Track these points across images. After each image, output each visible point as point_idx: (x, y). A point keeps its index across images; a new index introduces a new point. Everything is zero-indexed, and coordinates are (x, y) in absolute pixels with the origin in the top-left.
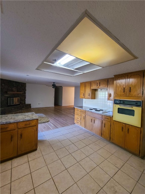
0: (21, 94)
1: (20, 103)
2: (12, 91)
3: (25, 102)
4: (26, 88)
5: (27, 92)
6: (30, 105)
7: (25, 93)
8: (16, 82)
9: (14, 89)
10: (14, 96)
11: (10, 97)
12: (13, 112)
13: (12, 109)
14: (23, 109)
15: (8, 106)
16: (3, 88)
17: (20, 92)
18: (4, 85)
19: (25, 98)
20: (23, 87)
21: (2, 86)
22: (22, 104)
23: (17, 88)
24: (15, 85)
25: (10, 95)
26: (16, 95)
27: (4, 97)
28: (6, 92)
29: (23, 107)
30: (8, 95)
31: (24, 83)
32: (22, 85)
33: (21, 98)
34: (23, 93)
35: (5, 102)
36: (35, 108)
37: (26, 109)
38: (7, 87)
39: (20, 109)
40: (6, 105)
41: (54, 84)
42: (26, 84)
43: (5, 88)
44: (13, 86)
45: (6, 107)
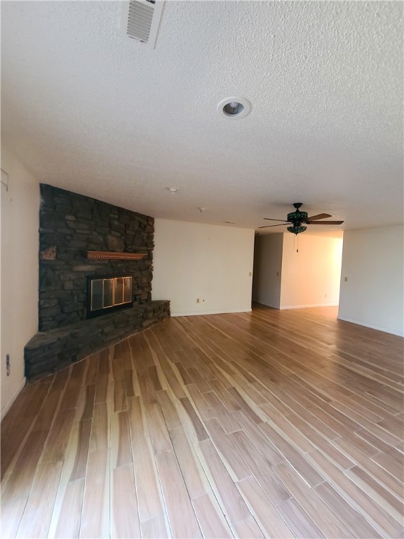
0: (136, 261)
1: (135, 297)
2: (106, 247)
3: (149, 294)
4: (152, 237)
5: (156, 253)
6: (167, 304)
7: (150, 258)
8: (121, 211)
9: (113, 240)
10: (117, 269)
11: (97, 276)
12: (110, 341)
13: (107, 330)
14: (145, 324)
15: (88, 317)
16: (71, 235)
17: (135, 252)
18: (73, 218)
19: (151, 277)
20: (143, 234)
21: (66, 224)
22: (141, 303)
23: (123, 237)
24: (116, 223)
25: (100, 264)
26: (119, 265)
27: (72, 276)
28: (82, 255)
29: (145, 316)
30: (90, 265)
31: (148, 217)
32: (140, 223)
33: (137, 277)
34: (144, 259)
35: (76, 298)
36: (185, 318)
37: (155, 322)
38: (85, 232)
39: (134, 328)
40: (81, 312)
41: (298, 211)
42: (153, 223)
43: (79, 233)
44: (110, 225)
45: (82, 319)
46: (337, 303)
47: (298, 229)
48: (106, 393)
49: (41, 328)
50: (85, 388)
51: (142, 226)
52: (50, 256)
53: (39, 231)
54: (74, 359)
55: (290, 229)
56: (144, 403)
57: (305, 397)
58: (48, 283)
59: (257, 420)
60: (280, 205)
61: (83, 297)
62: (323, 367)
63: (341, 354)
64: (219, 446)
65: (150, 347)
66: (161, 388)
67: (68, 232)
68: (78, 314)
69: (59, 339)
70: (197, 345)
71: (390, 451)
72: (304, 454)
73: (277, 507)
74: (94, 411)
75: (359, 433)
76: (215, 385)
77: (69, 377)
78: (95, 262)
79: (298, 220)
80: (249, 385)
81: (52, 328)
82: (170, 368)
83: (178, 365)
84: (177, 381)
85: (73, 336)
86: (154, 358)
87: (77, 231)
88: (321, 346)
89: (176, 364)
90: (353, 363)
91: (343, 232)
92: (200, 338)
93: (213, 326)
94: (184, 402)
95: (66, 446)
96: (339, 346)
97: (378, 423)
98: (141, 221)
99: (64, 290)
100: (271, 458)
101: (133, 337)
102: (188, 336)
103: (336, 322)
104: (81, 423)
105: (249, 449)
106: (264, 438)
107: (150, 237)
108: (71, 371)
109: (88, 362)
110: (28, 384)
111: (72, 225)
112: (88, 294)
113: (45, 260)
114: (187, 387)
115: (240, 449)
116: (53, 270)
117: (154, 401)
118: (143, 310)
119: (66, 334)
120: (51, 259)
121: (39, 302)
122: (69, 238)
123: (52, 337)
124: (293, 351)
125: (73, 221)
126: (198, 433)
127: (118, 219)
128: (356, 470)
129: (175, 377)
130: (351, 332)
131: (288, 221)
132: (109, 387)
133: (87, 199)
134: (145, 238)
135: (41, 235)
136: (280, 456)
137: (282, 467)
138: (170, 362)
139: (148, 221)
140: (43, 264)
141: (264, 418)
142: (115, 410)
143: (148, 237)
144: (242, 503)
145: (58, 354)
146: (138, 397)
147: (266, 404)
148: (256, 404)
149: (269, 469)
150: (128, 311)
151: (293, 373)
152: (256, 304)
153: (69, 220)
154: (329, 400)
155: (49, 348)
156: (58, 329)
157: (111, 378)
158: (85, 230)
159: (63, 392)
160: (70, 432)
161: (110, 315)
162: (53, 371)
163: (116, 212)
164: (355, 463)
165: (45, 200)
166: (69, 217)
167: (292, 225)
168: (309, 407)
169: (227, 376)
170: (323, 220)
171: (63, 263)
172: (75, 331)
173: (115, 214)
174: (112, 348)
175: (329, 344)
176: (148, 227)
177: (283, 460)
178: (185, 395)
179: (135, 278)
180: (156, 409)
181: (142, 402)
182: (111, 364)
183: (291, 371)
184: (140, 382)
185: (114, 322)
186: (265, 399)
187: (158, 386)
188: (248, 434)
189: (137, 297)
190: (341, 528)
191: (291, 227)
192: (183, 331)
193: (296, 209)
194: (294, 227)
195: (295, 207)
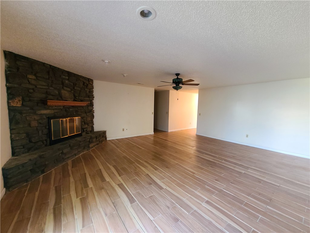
0: (82, 107)
1: (83, 130)
2: (60, 97)
3: (93, 128)
4: (93, 92)
5: (96, 102)
6: (104, 133)
7: (92, 105)
8: (70, 74)
9: (65, 93)
10: (69, 112)
11: (55, 117)
12: (68, 158)
13: (65, 151)
14: (91, 146)
15: (51, 144)
16: (33, 89)
17: (81, 101)
18: (34, 77)
19: (93, 117)
20: (86, 90)
21: (28, 81)
22: (87, 133)
23: (72, 92)
24: (67, 82)
25: (56, 109)
26: (71, 110)
27: (36, 117)
28: (43, 103)
29: (90, 141)
30: (50, 109)
31: (89, 79)
32: (84, 83)
33: (84, 117)
34: (88, 106)
35: (40, 132)
36: (116, 140)
37: (97, 144)
38: (44, 87)
39: (84, 148)
40: (45, 141)
41: (178, 78)
42: (93, 83)
43: (39, 88)
44: (63, 83)
45: (46, 145)
46: (196, 127)
47: (178, 87)
48: (69, 189)
49: (13, 154)
50: (54, 188)
51: (85, 84)
52: (17, 103)
53: (6, 86)
54: (43, 172)
55: (174, 88)
56: (96, 191)
57: (183, 173)
58: (17, 123)
59: (161, 188)
60: (169, 74)
61: (45, 131)
62: (190, 158)
63: (198, 151)
64: (142, 204)
65: (96, 159)
66: (105, 181)
67: (31, 87)
68: (43, 143)
69: (30, 160)
70: (124, 154)
71: (220, 191)
72: (184, 199)
73: (173, 227)
74: (62, 201)
75: (208, 185)
76: (137, 174)
77: (41, 183)
78: (53, 108)
79: (178, 83)
80: (155, 171)
81: (23, 153)
82: (109, 169)
83: (114, 166)
84: (115, 175)
85: (40, 157)
86: (99, 164)
87: (38, 87)
88: (189, 148)
89: (113, 166)
90: (204, 155)
91: (198, 90)
92: (126, 150)
93: (133, 144)
94: (121, 186)
95: (45, 224)
96: (197, 147)
97: (215, 180)
98: (85, 81)
99: (31, 127)
100: (169, 205)
101: (83, 154)
102: (119, 150)
103: (196, 136)
104: (54, 209)
105: (157, 203)
106: (165, 196)
107: (91, 92)
108: (41, 180)
109: (54, 172)
110: (8, 192)
111: (33, 82)
112: (50, 129)
113: (13, 106)
114: (121, 178)
115: (153, 203)
116: (21, 113)
117: (102, 188)
118: (89, 138)
119: (35, 156)
120: (17, 105)
121: (11, 136)
122: (32, 91)
123: (25, 158)
124: (176, 152)
125: (34, 79)
126: (130, 200)
127: (68, 79)
128: (207, 202)
129: (113, 173)
130: (202, 140)
131: (173, 83)
132: (71, 185)
133: (44, 64)
134: (88, 92)
135: (8, 88)
136: (173, 203)
137: (174, 208)
138: (109, 165)
139: (89, 82)
140: (11, 110)
141: (164, 186)
142: (77, 198)
143: (89, 92)
144: (156, 229)
145: (30, 170)
146: (91, 187)
147: (165, 180)
148: (160, 180)
149: (168, 210)
150: (79, 139)
151: (177, 163)
152: (156, 130)
153: (30, 79)
154: (194, 173)
155: (23, 167)
156: (27, 154)
157: (72, 180)
158: (44, 86)
159: (37, 194)
160: (46, 215)
161: (66, 141)
162: (27, 181)
163: (67, 75)
164: (207, 199)
165: (9, 63)
166: (30, 76)
167: (175, 85)
168: (185, 178)
169: (143, 169)
170: (190, 83)
171: (28, 108)
172: (42, 153)
173: (66, 76)
174: (70, 162)
175: (193, 147)
176: (89, 86)
177: (175, 204)
178: (120, 182)
179: (82, 118)
180: (103, 192)
181: (94, 190)
182: (70, 172)
183: (176, 162)
184: (91, 179)
185: (70, 146)
186: (164, 177)
187: (103, 179)
188: (156, 195)
189: (85, 130)
190: (202, 229)
191: (174, 86)
192: (116, 147)
193: (177, 77)
194: (176, 87)
195: (176, 76)
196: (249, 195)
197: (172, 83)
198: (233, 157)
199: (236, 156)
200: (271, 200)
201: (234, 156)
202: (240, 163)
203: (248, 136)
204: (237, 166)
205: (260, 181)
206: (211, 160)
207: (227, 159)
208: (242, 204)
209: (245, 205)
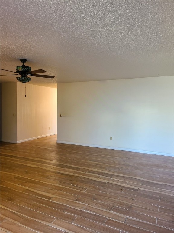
47: (25, 79)
57: (34, 202)
62: (47, 177)
71: (81, 213)
75: (67, 211)
79: (25, 73)
90: (65, 169)
91: (57, 84)
97: (76, 200)
151: (26, 188)
154: (50, 198)
164: (64, 231)
167: (20, 76)
168: (38, 208)
175: (51, 160)
191: (19, 78)
193: (22, 64)
194: (22, 78)
195: (22, 62)
196: (111, 208)
197: (16, 72)
198: (97, 166)
199: (100, 163)
200: (130, 207)
201: (98, 164)
202: (104, 172)
203: (113, 138)
204: (101, 176)
205: (122, 188)
206: (73, 174)
207: (90, 169)
208: (103, 222)
209: (107, 223)
